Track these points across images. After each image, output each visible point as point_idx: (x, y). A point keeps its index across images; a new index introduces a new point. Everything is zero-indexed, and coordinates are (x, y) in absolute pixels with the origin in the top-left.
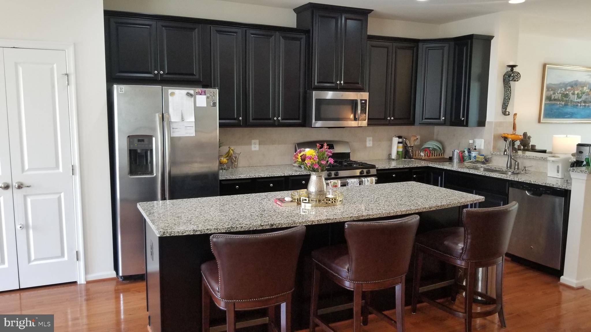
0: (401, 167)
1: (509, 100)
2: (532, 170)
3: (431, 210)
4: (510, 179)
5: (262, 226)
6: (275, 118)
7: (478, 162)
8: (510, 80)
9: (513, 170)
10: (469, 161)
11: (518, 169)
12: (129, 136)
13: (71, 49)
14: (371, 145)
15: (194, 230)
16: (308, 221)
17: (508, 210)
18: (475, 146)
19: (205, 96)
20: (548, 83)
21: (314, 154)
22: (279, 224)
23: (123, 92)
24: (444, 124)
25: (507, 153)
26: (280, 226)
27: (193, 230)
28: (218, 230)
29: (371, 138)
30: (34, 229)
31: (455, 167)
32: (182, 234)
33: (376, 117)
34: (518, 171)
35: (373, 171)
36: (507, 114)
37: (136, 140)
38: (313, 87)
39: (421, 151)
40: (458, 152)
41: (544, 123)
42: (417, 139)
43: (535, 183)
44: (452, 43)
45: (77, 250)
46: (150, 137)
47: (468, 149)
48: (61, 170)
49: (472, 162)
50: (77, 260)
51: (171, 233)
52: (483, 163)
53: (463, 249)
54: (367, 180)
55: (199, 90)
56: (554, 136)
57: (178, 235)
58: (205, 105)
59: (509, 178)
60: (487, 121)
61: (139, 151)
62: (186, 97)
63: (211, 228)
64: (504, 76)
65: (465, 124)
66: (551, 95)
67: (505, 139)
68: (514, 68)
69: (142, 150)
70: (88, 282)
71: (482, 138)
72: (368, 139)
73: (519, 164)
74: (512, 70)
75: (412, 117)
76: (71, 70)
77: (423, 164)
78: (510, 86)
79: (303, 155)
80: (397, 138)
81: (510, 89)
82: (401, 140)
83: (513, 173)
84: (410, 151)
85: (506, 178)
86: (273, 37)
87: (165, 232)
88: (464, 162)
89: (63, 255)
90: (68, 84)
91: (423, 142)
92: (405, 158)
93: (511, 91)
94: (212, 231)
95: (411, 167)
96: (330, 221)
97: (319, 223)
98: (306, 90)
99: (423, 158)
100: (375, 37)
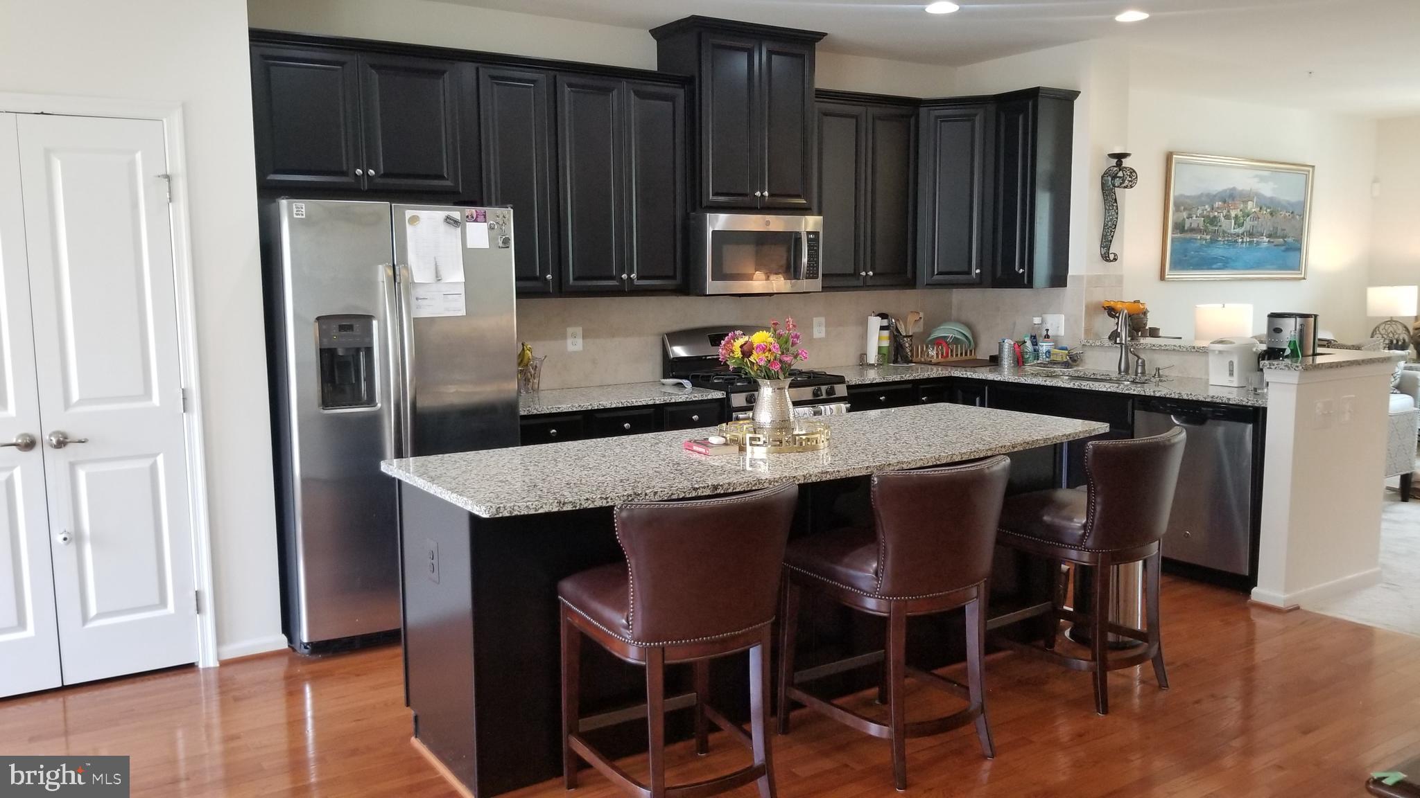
0: (896, 380)
1: (1115, 228)
2: (1173, 374)
3: (1016, 450)
4: (1135, 393)
5: (695, 489)
6: (624, 276)
7: (1054, 363)
8: (1116, 185)
9: (1133, 377)
10: (1035, 362)
11: (1143, 373)
12: (318, 319)
13: (177, 118)
14: (823, 335)
15: (560, 502)
16: (786, 477)
17: (1172, 441)
18: (1047, 330)
19: (486, 224)
20: (1176, 194)
21: (771, 340)
22: (729, 484)
23: (304, 217)
24: (979, 283)
25: (1121, 340)
26: (732, 488)
27: (557, 502)
28: (609, 500)
29: (822, 320)
30: (95, 541)
31: (1006, 374)
32: (536, 510)
33: (838, 272)
34: (1143, 379)
35: (841, 390)
36: (1112, 259)
37: (334, 326)
38: (704, 204)
39: (927, 347)
40: (1012, 343)
41: (1173, 281)
42: (920, 318)
43: (1190, 398)
44: (992, 108)
45: (196, 590)
46: (367, 319)
47: (1031, 336)
48: (156, 400)
49: (1042, 365)
50: (198, 613)
51: (513, 509)
52: (1066, 365)
53: (1085, 526)
54: (830, 409)
55: (471, 210)
56: (1198, 306)
57: (526, 513)
58: (485, 244)
59: (1134, 390)
60: (1070, 274)
61: (340, 352)
62: (443, 227)
63: (594, 497)
64: (1102, 177)
65: (1025, 282)
66: (1184, 220)
67: (1112, 311)
68: (1123, 160)
69: (347, 349)
70: (224, 664)
71: (1060, 312)
72: (816, 320)
73: (1146, 363)
74: (1119, 164)
75: (909, 268)
76: (177, 165)
77: (935, 372)
78: (1116, 199)
79: (745, 344)
80: (879, 318)
81: (1115, 204)
82: (885, 323)
83: (1133, 382)
84: (907, 345)
85: (1127, 392)
86: (615, 92)
87: (499, 508)
88: (1024, 365)
89: (163, 603)
90: (170, 199)
91: (931, 325)
92: (895, 361)
93: (1117, 209)
94: (595, 503)
95: (917, 378)
96: (828, 476)
97: (806, 481)
98: (688, 211)
99: (934, 360)
100: (832, 94)
